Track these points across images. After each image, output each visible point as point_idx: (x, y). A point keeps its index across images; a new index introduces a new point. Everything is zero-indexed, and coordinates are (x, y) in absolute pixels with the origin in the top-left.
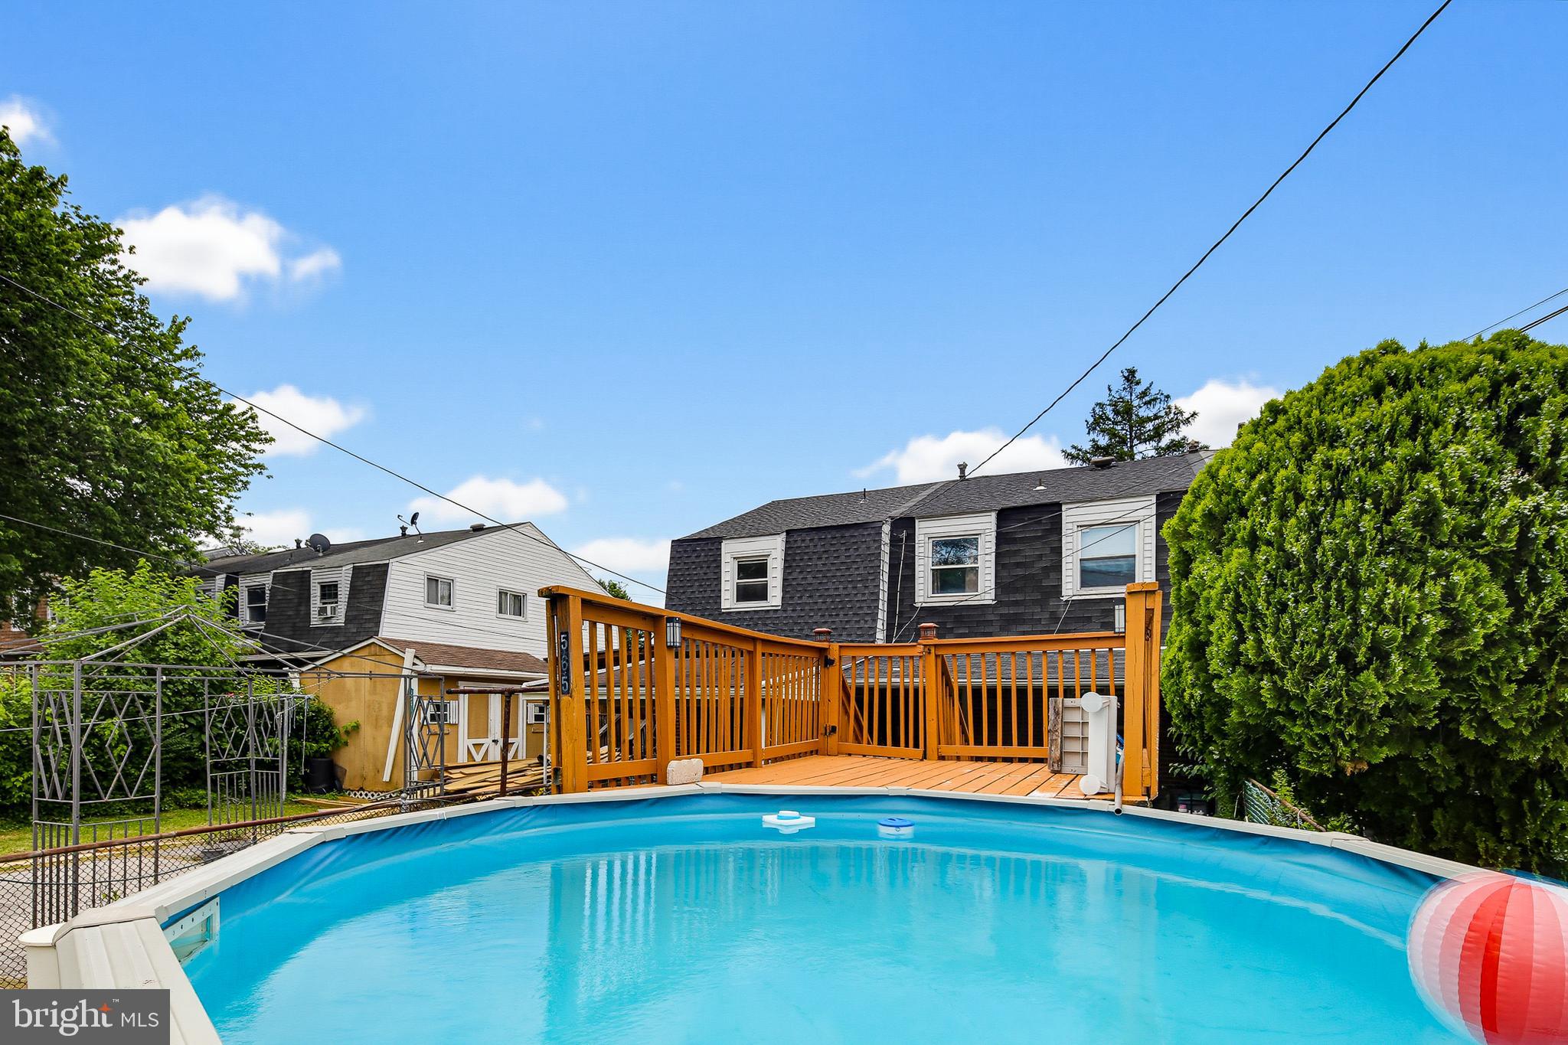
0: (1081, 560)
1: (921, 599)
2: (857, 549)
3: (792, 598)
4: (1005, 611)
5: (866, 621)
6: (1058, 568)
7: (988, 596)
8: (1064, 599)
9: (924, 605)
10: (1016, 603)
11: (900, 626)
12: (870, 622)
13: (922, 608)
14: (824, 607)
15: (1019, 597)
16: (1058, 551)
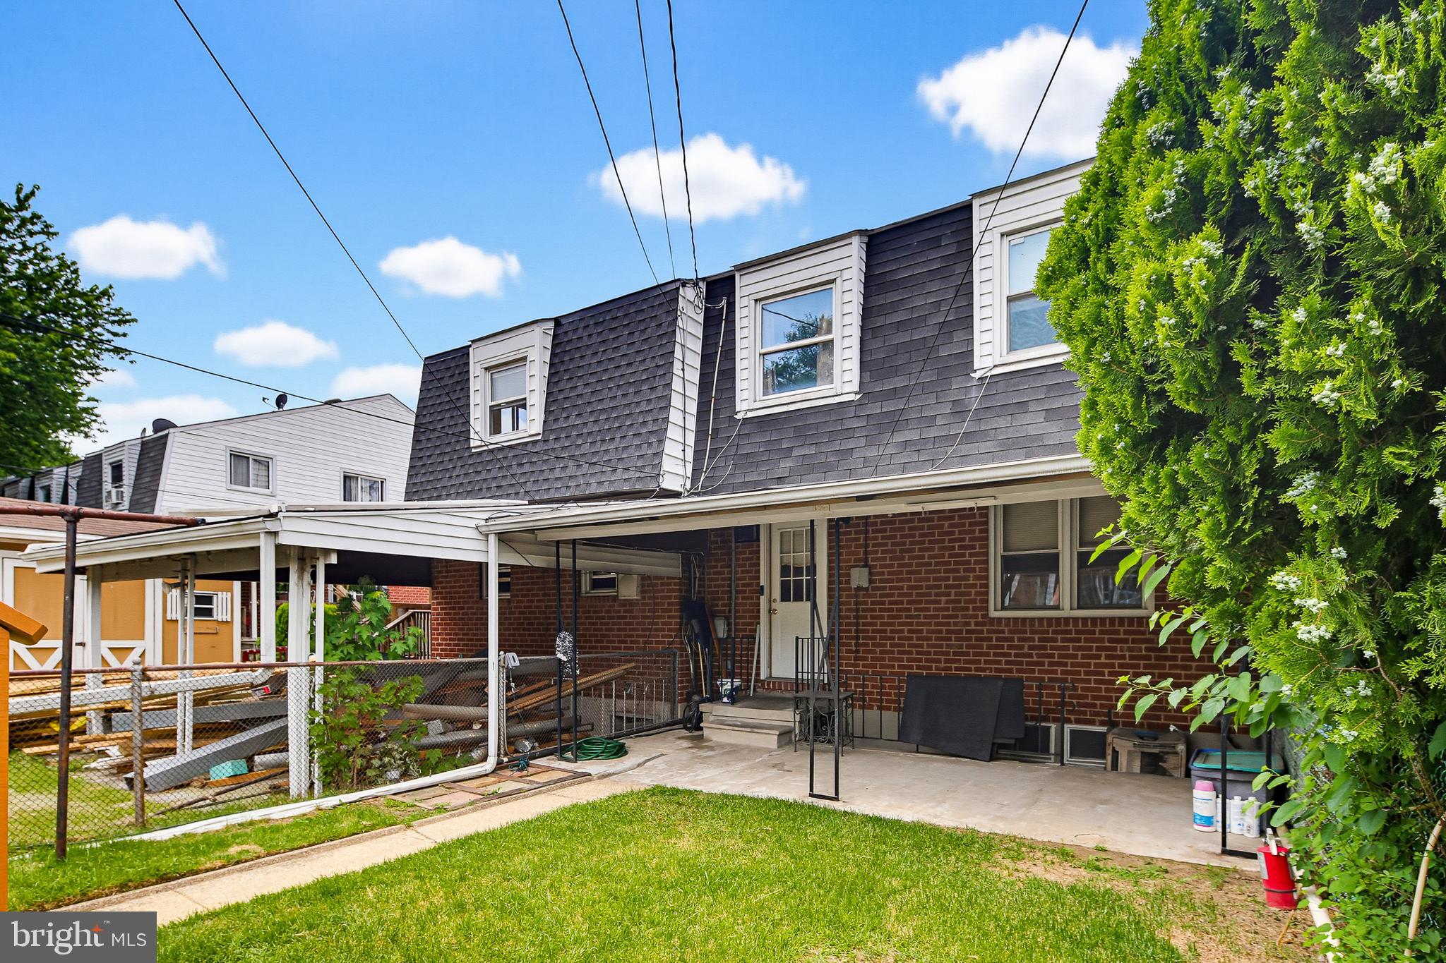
0: (1010, 299)
1: (745, 406)
2: (643, 331)
3: (556, 420)
4: (875, 408)
5: (650, 444)
6: (966, 321)
7: (847, 388)
8: (977, 375)
9: (750, 415)
10: (893, 394)
11: (714, 452)
12: (655, 445)
13: (746, 421)
14: (596, 429)
15: (898, 382)
16: (965, 290)
